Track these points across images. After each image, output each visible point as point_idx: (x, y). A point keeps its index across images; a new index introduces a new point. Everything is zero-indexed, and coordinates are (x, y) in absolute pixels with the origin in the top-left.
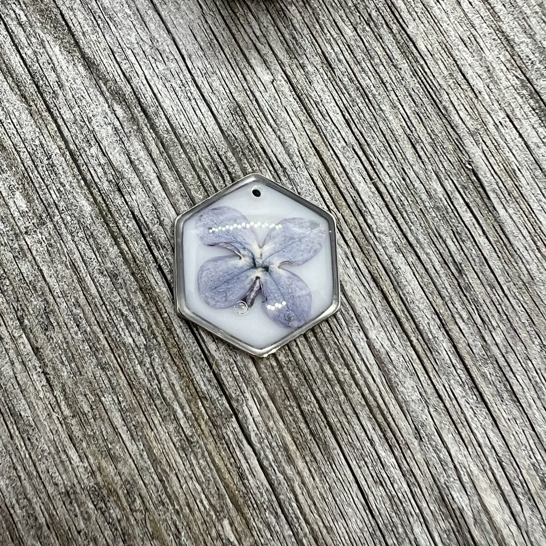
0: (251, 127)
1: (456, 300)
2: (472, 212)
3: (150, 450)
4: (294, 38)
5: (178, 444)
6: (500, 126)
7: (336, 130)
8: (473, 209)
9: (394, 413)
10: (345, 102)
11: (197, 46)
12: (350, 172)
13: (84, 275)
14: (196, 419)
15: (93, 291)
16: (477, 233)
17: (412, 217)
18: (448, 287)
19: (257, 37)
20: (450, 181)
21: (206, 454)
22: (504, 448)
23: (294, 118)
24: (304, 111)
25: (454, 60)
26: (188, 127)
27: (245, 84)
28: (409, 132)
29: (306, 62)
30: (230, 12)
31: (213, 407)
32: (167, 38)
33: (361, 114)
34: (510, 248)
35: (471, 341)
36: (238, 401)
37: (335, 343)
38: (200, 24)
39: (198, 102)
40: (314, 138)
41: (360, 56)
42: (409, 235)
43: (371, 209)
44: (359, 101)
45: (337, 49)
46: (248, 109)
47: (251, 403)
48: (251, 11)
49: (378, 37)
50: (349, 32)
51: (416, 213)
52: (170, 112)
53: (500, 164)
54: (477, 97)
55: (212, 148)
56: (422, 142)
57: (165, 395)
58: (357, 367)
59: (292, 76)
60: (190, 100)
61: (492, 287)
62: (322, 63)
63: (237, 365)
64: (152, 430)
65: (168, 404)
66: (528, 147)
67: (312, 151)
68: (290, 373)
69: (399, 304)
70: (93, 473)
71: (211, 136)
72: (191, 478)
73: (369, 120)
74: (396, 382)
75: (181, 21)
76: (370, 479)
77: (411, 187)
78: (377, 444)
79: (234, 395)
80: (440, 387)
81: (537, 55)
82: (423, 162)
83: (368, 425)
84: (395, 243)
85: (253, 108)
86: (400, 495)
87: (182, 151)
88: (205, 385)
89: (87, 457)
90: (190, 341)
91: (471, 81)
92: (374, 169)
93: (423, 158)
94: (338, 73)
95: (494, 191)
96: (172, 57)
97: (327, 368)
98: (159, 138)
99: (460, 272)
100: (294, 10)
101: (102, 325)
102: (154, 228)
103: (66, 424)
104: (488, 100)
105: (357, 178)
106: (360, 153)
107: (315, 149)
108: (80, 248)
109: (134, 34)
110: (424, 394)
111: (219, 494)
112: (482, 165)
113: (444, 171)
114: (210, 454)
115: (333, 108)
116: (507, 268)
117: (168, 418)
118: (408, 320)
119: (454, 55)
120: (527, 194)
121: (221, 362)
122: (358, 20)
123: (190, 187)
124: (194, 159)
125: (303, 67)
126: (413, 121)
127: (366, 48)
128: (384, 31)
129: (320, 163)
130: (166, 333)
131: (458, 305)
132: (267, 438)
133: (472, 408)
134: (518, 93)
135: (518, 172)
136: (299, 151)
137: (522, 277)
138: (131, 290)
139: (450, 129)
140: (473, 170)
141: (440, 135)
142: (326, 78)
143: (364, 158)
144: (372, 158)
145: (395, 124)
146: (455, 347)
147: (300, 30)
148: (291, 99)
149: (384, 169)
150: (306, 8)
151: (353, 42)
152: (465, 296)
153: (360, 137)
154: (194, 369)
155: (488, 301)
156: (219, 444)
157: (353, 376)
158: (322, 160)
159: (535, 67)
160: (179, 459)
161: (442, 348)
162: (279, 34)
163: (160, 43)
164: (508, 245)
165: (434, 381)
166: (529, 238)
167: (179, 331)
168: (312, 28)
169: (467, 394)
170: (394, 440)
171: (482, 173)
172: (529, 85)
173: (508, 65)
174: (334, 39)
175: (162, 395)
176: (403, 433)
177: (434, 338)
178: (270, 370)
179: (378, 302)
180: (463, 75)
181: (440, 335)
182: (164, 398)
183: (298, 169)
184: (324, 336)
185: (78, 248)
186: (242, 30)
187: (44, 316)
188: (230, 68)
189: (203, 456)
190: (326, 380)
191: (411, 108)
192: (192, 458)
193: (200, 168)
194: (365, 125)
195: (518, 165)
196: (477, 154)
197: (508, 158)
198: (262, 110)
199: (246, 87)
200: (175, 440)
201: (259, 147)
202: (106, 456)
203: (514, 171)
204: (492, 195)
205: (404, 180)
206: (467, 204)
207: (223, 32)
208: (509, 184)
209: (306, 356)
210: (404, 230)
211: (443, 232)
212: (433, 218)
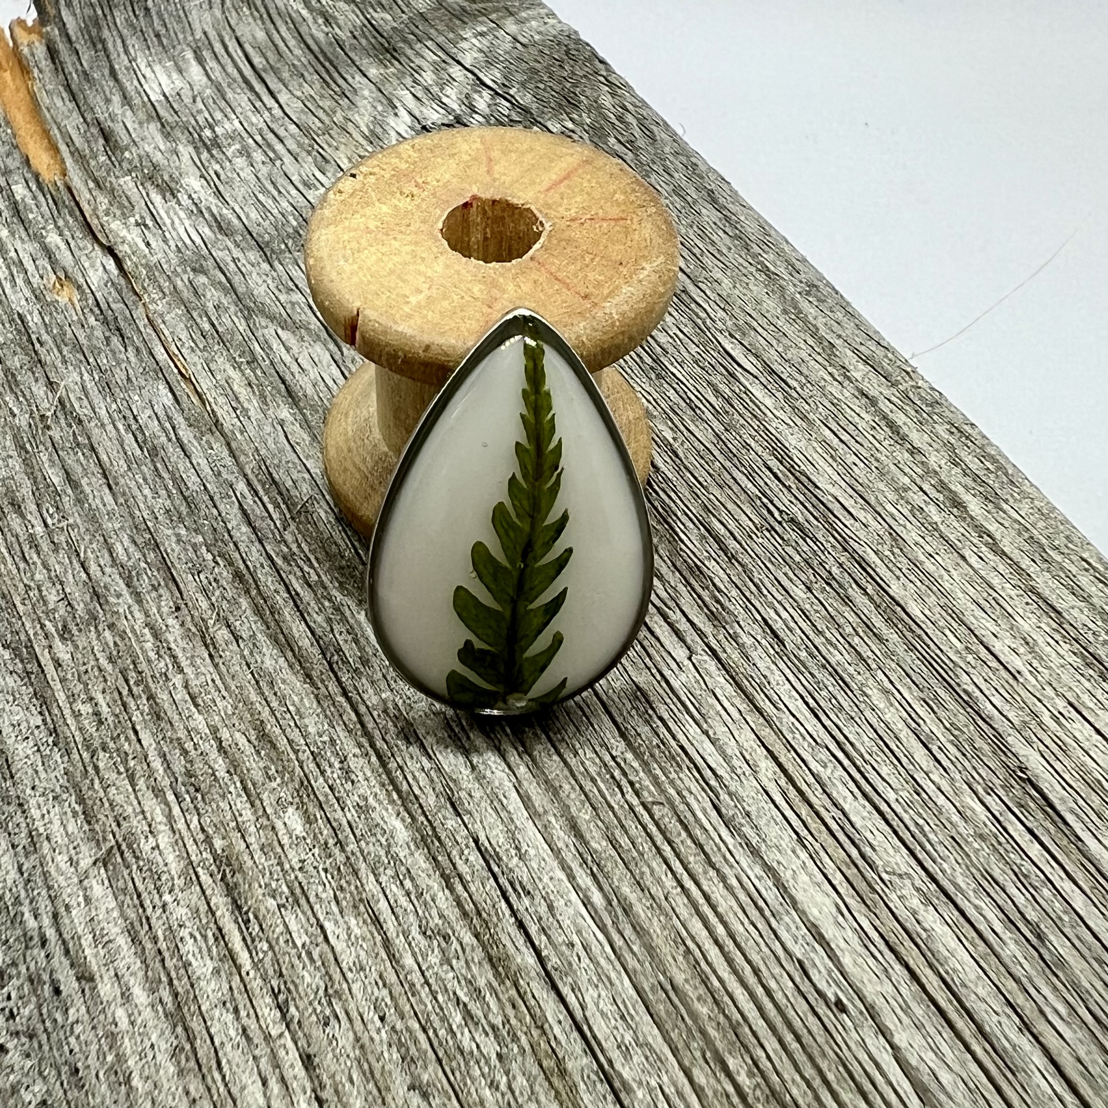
0: (661, 719)
1: (1040, 982)
2: (1040, 842)
4: (718, 601)
6: (1061, 718)
7: (797, 724)
8: (1043, 839)
10: (806, 683)
13: (395, 935)
15: (408, 961)
16: (1057, 875)
17: (939, 848)
18: (1023, 960)
19: (662, 600)
20: (995, 797)
23: (728, 707)
24: (743, 696)
25: (969, 629)
27: (647, 660)
28: (914, 725)
29: (739, 630)
33: (833, 701)
35: (1082, 1054)
37: (836, 1054)
40: (764, 733)
41: (821, 623)
42: (940, 876)
43: (870, 837)
44: (828, 683)
45: (784, 615)
46: (654, 692)
49: (846, 600)
50: (799, 592)
51: (946, 843)
53: (1073, 772)
54: (1015, 678)
55: (602, 747)
56: (939, 740)
59: (719, 651)
61: (1101, 961)
62: (765, 632)
67: (761, 752)
71: (599, 730)
73: (848, 709)
77: (931, 804)
82: (945, 770)
84: (918, 890)
85: (662, 692)
90: (578, 1047)
91: (1002, 657)
92: (865, 778)
93: (944, 763)
94: (790, 646)
95: (1072, 811)
99: (1039, 935)
100: (714, 567)
102: (511, 864)
104: (1035, 683)
105: (839, 791)
106: (840, 755)
107: (767, 749)
108: (388, 892)
112: (1044, 774)
113: (981, 781)
115: (788, 692)
118: (961, 1016)
119: (968, 623)
122: (812, 578)
123: (567, 803)
124: (573, 761)
125: (734, 638)
126: (919, 711)
127: (829, 613)
128: (854, 592)
129: (778, 770)
130: (535, 1033)
134: (1081, 674)
135: (1105, 784)
136: (741, 753)
138: (473, 959)
139: (980, 722)
140: (1029, 780)
141: (965, 730)
142: (772, 652)
143: (846, 762)
144: (859, 762)
145: (891, 715)
146: (1054, 1062)
147: (726, 591)
148: (722, 680)
149: (882, 778)
150: (732, 564)
151: (808, 606)
153: (836, 733)
154: (585, 1095)
155: (1098, 984)
158: (780, 765)
161: (1032, 1066)
162: (695, 596)
168: (744, 589)
171: (1047, 785)
172: (1095, 662)
173: (1057, 637)
174: (779, 603)
177: (1014, 1047)
179: (903, 984)
180: (988, 649)
181: (1025, 1042)
183: (742, 777)
184: (815, 1041)
185: (384, 893)
187: (323, 1000)
191: (911, 693)
193: (582, 774)
194: (843, 716)
195: (1104, 774)
196: (1030, 758)
197: (1084, 764)
198: (675, 694)
199: (650, 664)
201: (675, 745)
203: (1099, 782)
204: (1069, 818)
205: (918, 794)
206: (1030, 830)
208: (1094, 800)
210: (931, 869)
211: (997, 873)
212: (976, 851)
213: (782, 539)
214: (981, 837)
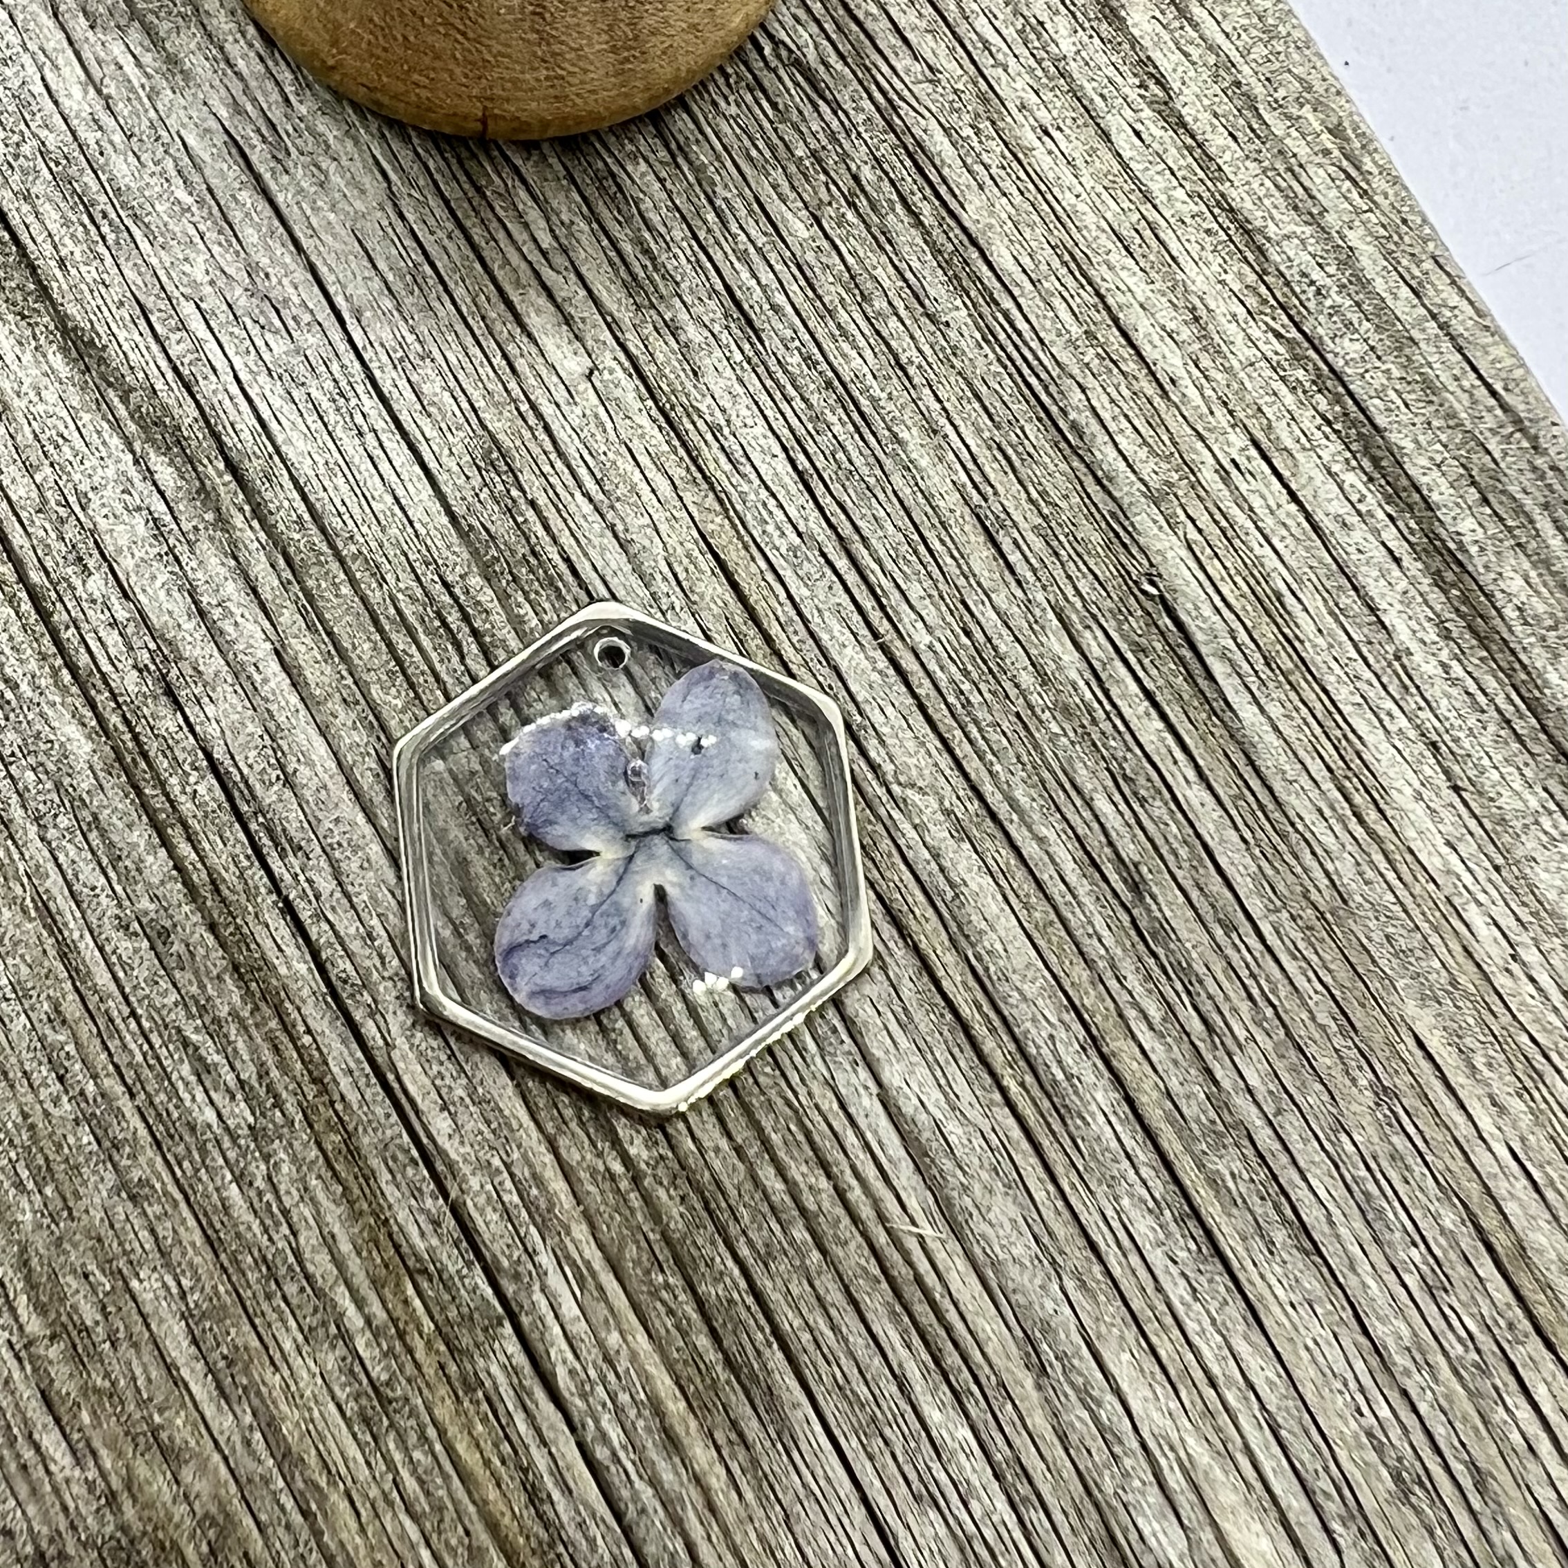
0: (533, 504)
1: (1127, 967)
2: (1163, 717)
3: (270, 1428)
4: (647, 251)
5: (351, 1408)
6: (1234, 473)
7: (771, 503)
8: (1167, 710)
9: (963, 1296)
10: (795, 423)
11: (377, 284)
12: (815, 621)
13: (76, 934)
14: (401, 1335)
15: (102, 978)
16: (1181, 776)
17: (994, 736)
18: (1105, 933)
19: (544, 253)
20: (1099, 633)
21: (431, 1432)
22: (1282, 1386)
23: (652, 473)
24: (682, 452)
25: (1098, 294)
26: (356, 511)
27: (512, 385)
28: (976, 498)
29: (683, 316)
30: (466, 186)
31: (447, 1297)
32: (293, 266)
33: (840, 455)
34: (1277, 815)
35: (1174, 1084)
36: (517, 1277)
37: (789, 1104)
38: (385, 223)
39: (383, 437)
40: (711, 527)
41: (831, 292)
42: (988, 788)
43: (877, 718)
44: (832, 419)
45: (767, 277)
46: (524, 452)
47: (555, 1280)
48: (524, 182)
49: (882, 239)
50: (798, 228)
51: (1005, 725)
52: (305, 469)
53: (1238, 579)
54: (1165, 394)
55: (427, 564)
56: (1015, 525)
57: (311, 1268)
58: (853, 1168)
59: (643, 359)
60: (360, 434)
61: (1229, 927)
62: (727, 316)
63: (512, 1175)
64: (277, 1369)
65: (319, 1293)
66: (1316, 528)
67: (706, 563)
68: (662, 1193)
69: (964, 983)
70: (112, 1498)
71: (422, 531)
72: (390, 1504)
73: (865, 470)
74: (963, 1210)
75: (332, 216)
76: (901, 1491)
77: (988, 653)
78: (918, 1389)
79: (506, 1263)
80: (1090, 1219)
81: (1331, 270)
82: (1019, 583)
83: (890, 1334)
84: (948, 813)
85: (536, 451)
86: (989, 1534)
87: (342, 576)
88: (422, 1234)
89: (94, 1453)
90: (379, 1111)
91: (1147, 351)
92: (882, 607)
93: (1018, 570)
94: (772, 343)
95: (1224, 656)
96: (307, 318)
97: (767, 1174)
98: (277, 542)
99: (1136, 887)
100: (643, 175)
101: (130, 1076)
102: (269, 797)
103: (33, 1359)
104: (1199, 401)
105: (835, 634)
106: (842, 564)
107: (716, 556)
108: (62, 858)
109: (201, 259)
110: (1046, 1240)
111: (470, 1548)
112: (1188, 584)
113: (1079, 605)
114: (442, 1433)
115: (762, 441)
116: (1269, 872)
117: (321, 1331)
118: (993, 1030)
119: (1096, 279)
120: (1318, 659)
121: (466, 1169)
122: (823, 193)
123: (365, 677)
124: (375, 597)
125: (673, 328)
126: (987, 469)
127: (848, 269)
128: (897, 222)
129: (730, 597)
130: (311, 1091)
131: (1133, 981)
132: (604, 1380)
133: (1183, 1274)
134: (1282, 379)
135: (1289, 600)
136: (670, 565)
137: (1314, 896)
138: (208, 972)
139: (1092, 488)
140: (1162, 597)
141: (1064, 504)
142: (739, 358)
143: (852, 578)
144: (877, 577)
145: (938, 479)
146: (1130, 1101)
147: (662, 230)
148: (644, 420)
149: (911, 607)
150: (678, 166)
151: (810, 257)
152: (1154, 955)
153: (839, 519)
154: (389, 1190)
155: (1218, 967)
156: (466, 1404)
157: (841, 1194)
158: (734, 586)
159: (1328, 303)
160: (353, 1451)
161: (1094, 1108)
162: (605, 242)
163: (274, 280)
164: (1271, 806)
165: (1073, 1201)
166: (1328, 785)
167: (345, 1083)
168: (696, 223)
169: (1168, 1235)
170: (966, 1373)
171: (1189, 606)
172: (1311, 353)
173: (1252, 302)
174: (759, 250)
175: (303, 1269)
176: (989, 1350)
177: (1069, 1077)
178: (607, 1185)
179: (906, 981)
180: (1125, 334)
181: (1088, 1070)
182: (308, 1277)
184: (756, 1082)
185: (56, 861)
186: (501, 235)
188: (469, 341)
189: (423, 1438)
190: (765, 1208)
191: (979, 431)
192: (392, 1446)
193: (393, 622)
194: (853, 486)
195: (1290, 580)
196: (1170, 554)
197: (1259, 562)
198: (561, 454)
199: (516, 392)
200: (342, 1395)
201: (556, 558)
202: (149, 1449)
203: (1279, 597)
204: (1219, 669)
205: (968, 634)
206: (1149, 695)
207: (446, 242)
208: (1267, 633)
209: (707, 1144)
210: (973, 776)
211: (1082, 775)
212: (1053, 738)
213: (774, 106)
214: (1066, 711)
